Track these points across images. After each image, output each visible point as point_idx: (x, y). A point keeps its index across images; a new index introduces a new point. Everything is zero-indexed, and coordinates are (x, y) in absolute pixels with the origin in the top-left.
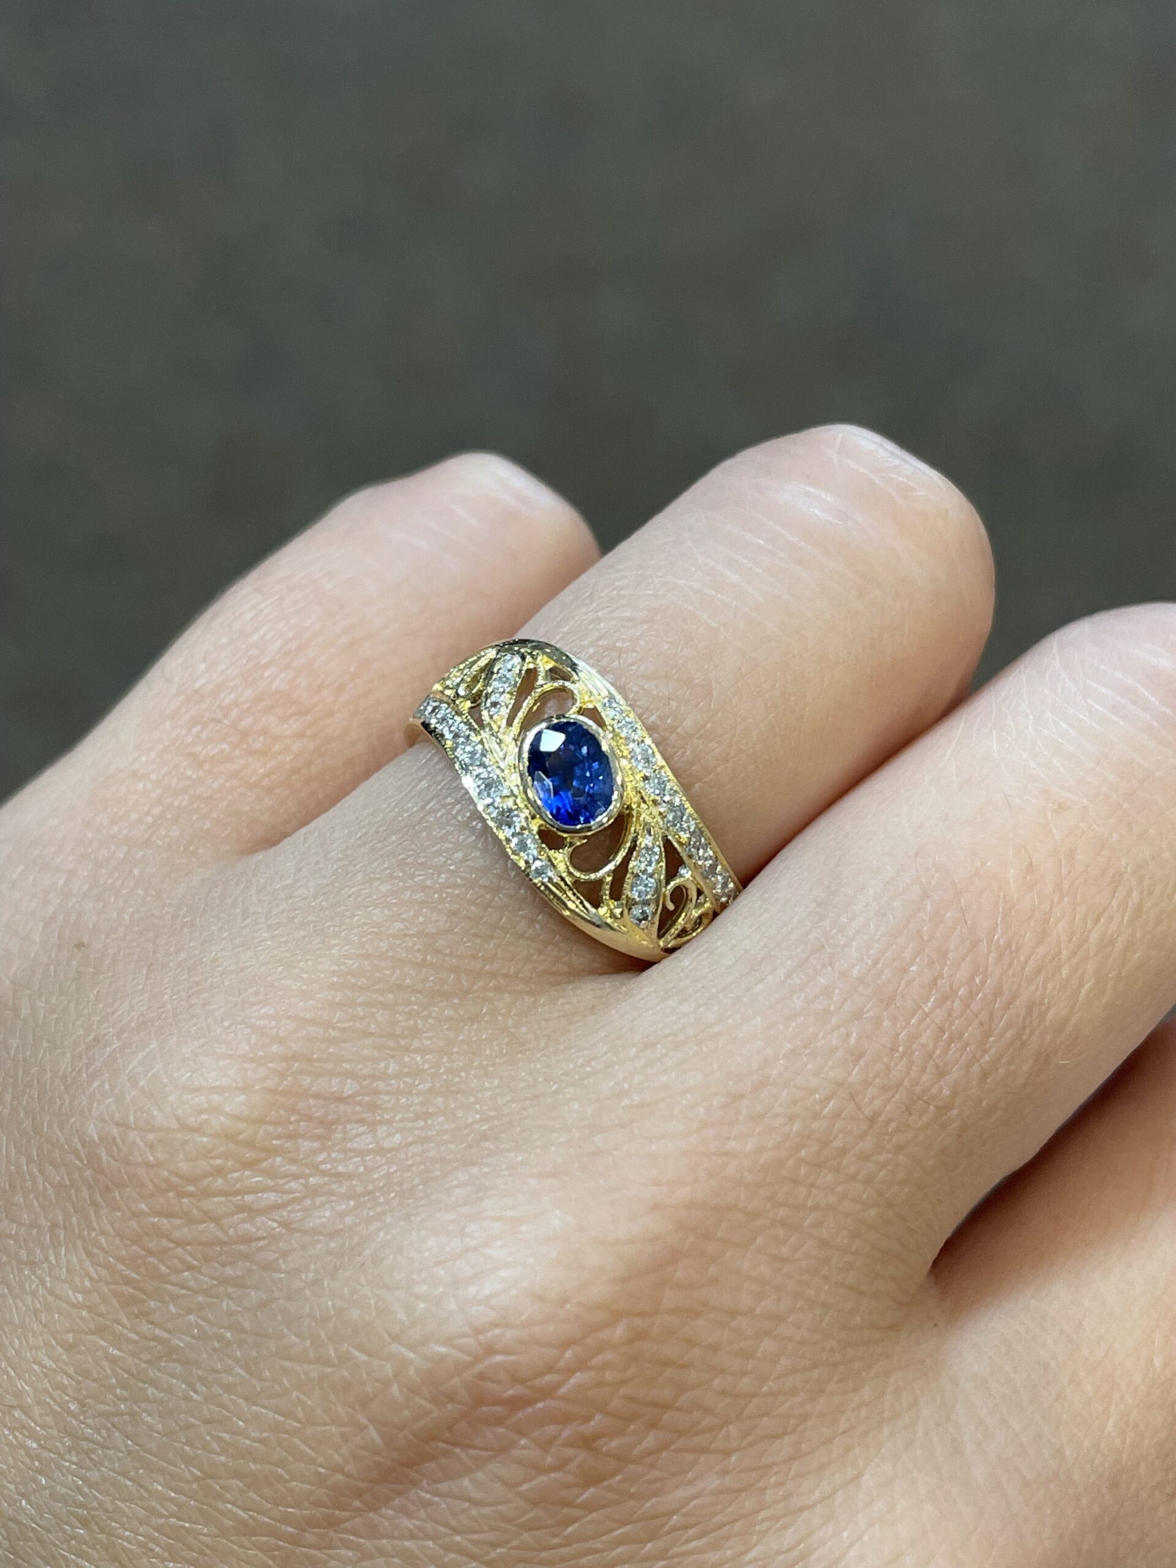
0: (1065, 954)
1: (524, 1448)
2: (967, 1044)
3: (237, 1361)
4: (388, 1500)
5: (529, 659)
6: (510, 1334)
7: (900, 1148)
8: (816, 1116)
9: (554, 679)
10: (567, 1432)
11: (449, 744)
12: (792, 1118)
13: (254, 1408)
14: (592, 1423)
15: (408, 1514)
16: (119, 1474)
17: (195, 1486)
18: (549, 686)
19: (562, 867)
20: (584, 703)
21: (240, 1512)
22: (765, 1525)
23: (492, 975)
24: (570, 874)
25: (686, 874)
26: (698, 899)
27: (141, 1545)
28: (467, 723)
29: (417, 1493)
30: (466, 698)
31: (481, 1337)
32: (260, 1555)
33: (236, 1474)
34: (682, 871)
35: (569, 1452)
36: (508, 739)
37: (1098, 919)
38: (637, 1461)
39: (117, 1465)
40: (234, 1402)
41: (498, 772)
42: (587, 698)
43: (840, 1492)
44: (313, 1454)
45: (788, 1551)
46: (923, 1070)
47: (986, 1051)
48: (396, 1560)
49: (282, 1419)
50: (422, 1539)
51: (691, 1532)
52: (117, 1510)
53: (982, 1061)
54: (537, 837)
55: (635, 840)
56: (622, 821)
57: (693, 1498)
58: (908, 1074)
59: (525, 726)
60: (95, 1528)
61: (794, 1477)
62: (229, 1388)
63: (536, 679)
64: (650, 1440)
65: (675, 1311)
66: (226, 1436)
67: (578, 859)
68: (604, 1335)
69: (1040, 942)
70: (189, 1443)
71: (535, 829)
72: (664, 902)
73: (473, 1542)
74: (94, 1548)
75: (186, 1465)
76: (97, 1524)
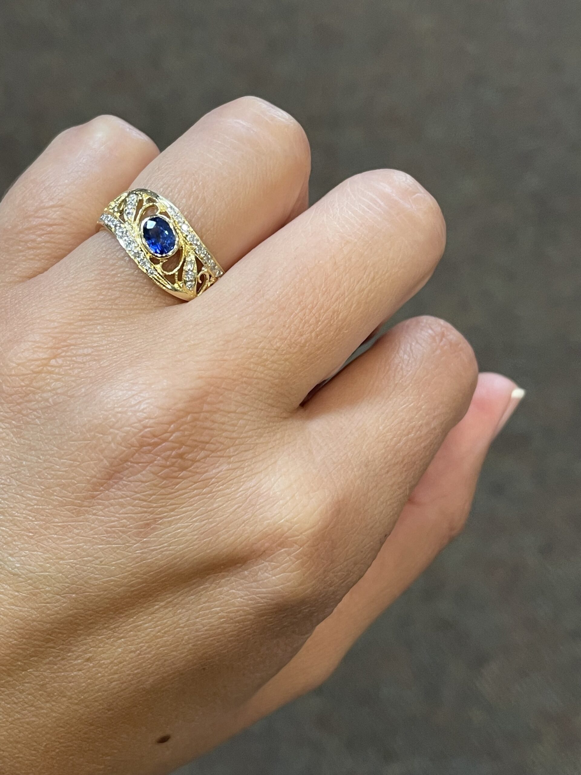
0: (346, 294)
1: (159, 460)
2: (311, 325)
3: (54, 446)
4: (112, 486)
5: (140, 195)
6: (152, 421)
7: (286, 360)
8: (256, 348)
9: (149, 202)
10: (174, 453)
11: (113, 230)
12: (248, 348)
13: (62, 460)
14: (182, 449)
15: (119, 490)
16: (15, 494)
17: (43, 492)
18: (148, 205)
19: (159, 271)
20: (162, 210)
21: (60, 499)
22: (245, 479)
23: (137, 309)
24: (163, 272)
25: (204, 270)
26: (210, 279)
27: (25, 518)
28: (119, 221)
29: (122, 483)
30: (117, 212)
31: (142, 423)
32: (69, 513)
33: (58, 485)
34: (203, 269)
35: (174, 460)
36: (135, 225)
37: (358, 282)
38: (199, 461)
39: (14, 491)
40: (54, 460)
41: (133, 238)
42: (162, 208)
43: (270, 467)
44: (85, 472)
45: (253, 487)
46: (295, 334)
47: (317, 327)
48: (117, 506)
49: (73, 462)
50: (126, 498)
51: (220, 483)
52: (15, 507)
53: (316, 330)
54: (149, 260)
55: (185, 259)
56: (179, 252)
57: (219, 473)
58: (289, 334)
59: (141, 220)
60: (7, 515)
61: (253, 463)
62: (52, 455)
63: (143, 203)
64: (203, 454)
65: (207, 412)
66: (53, 472)
67: (164, 267)
68: (184, 420)
69: (337, 290)
70: (40, 477)
71: (148, 258)
72: (198, 281)
73: (144, 495)
74: (7, 522)
75: (39, 485)
76: (7, 513)
